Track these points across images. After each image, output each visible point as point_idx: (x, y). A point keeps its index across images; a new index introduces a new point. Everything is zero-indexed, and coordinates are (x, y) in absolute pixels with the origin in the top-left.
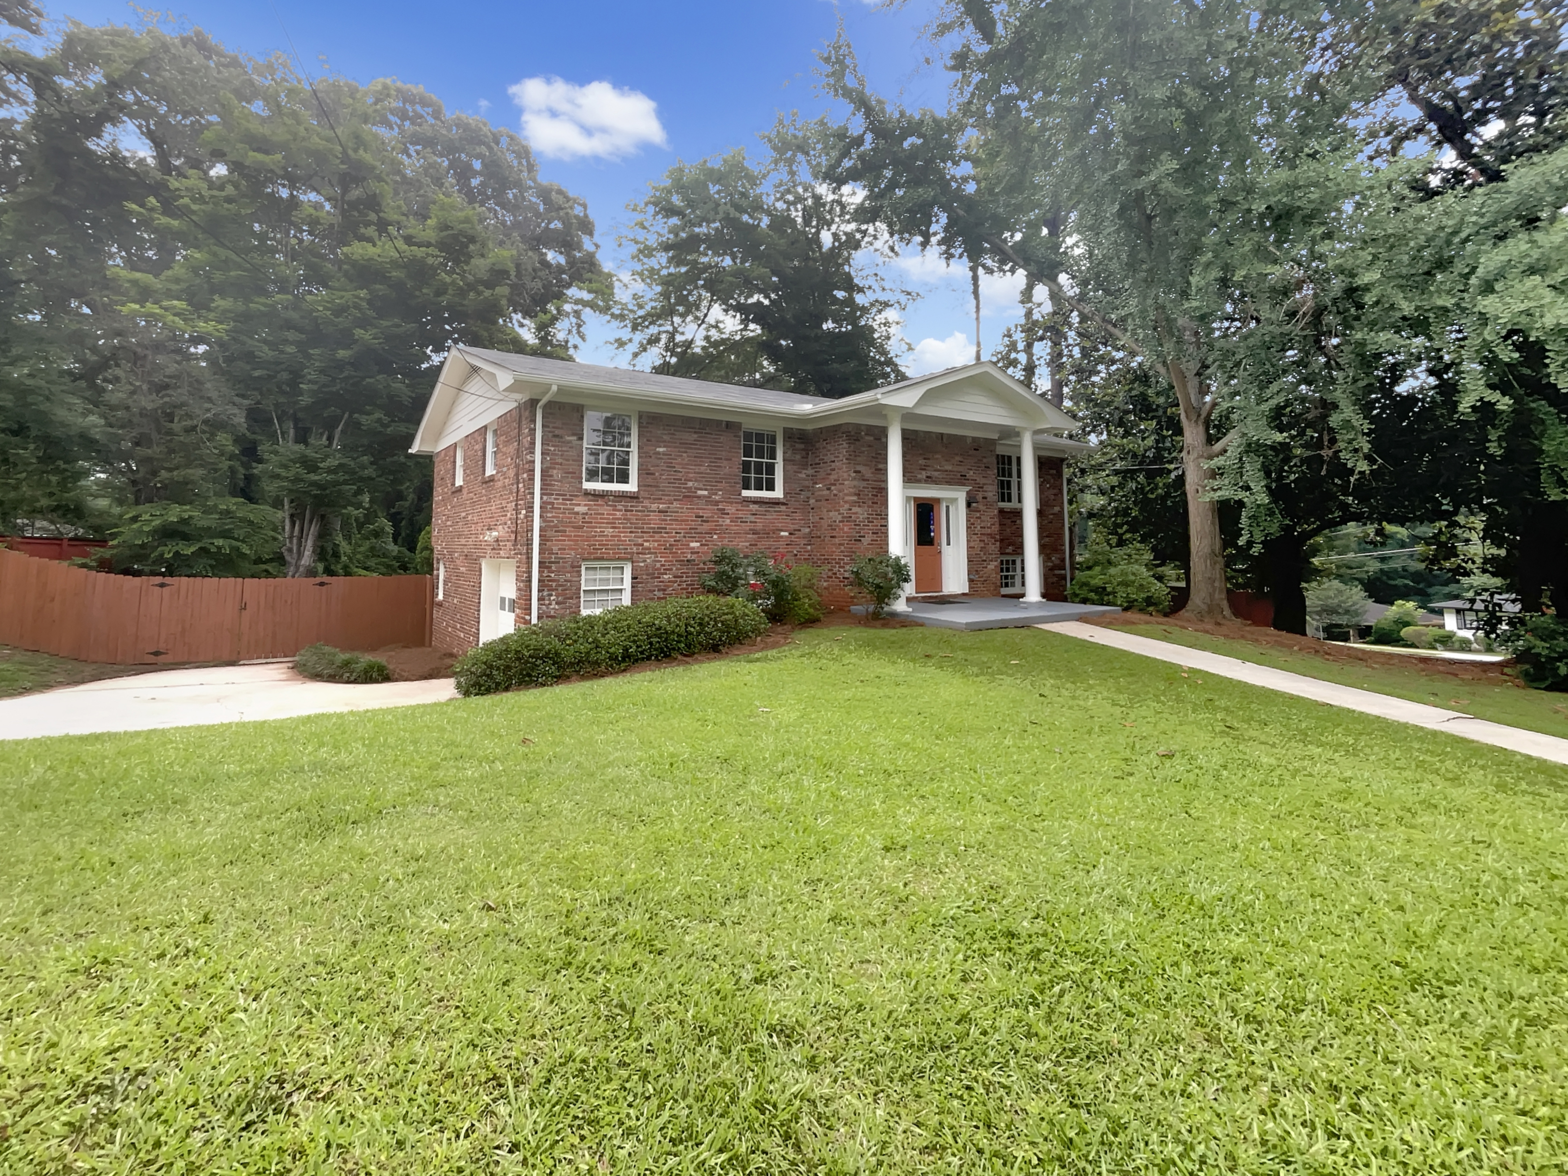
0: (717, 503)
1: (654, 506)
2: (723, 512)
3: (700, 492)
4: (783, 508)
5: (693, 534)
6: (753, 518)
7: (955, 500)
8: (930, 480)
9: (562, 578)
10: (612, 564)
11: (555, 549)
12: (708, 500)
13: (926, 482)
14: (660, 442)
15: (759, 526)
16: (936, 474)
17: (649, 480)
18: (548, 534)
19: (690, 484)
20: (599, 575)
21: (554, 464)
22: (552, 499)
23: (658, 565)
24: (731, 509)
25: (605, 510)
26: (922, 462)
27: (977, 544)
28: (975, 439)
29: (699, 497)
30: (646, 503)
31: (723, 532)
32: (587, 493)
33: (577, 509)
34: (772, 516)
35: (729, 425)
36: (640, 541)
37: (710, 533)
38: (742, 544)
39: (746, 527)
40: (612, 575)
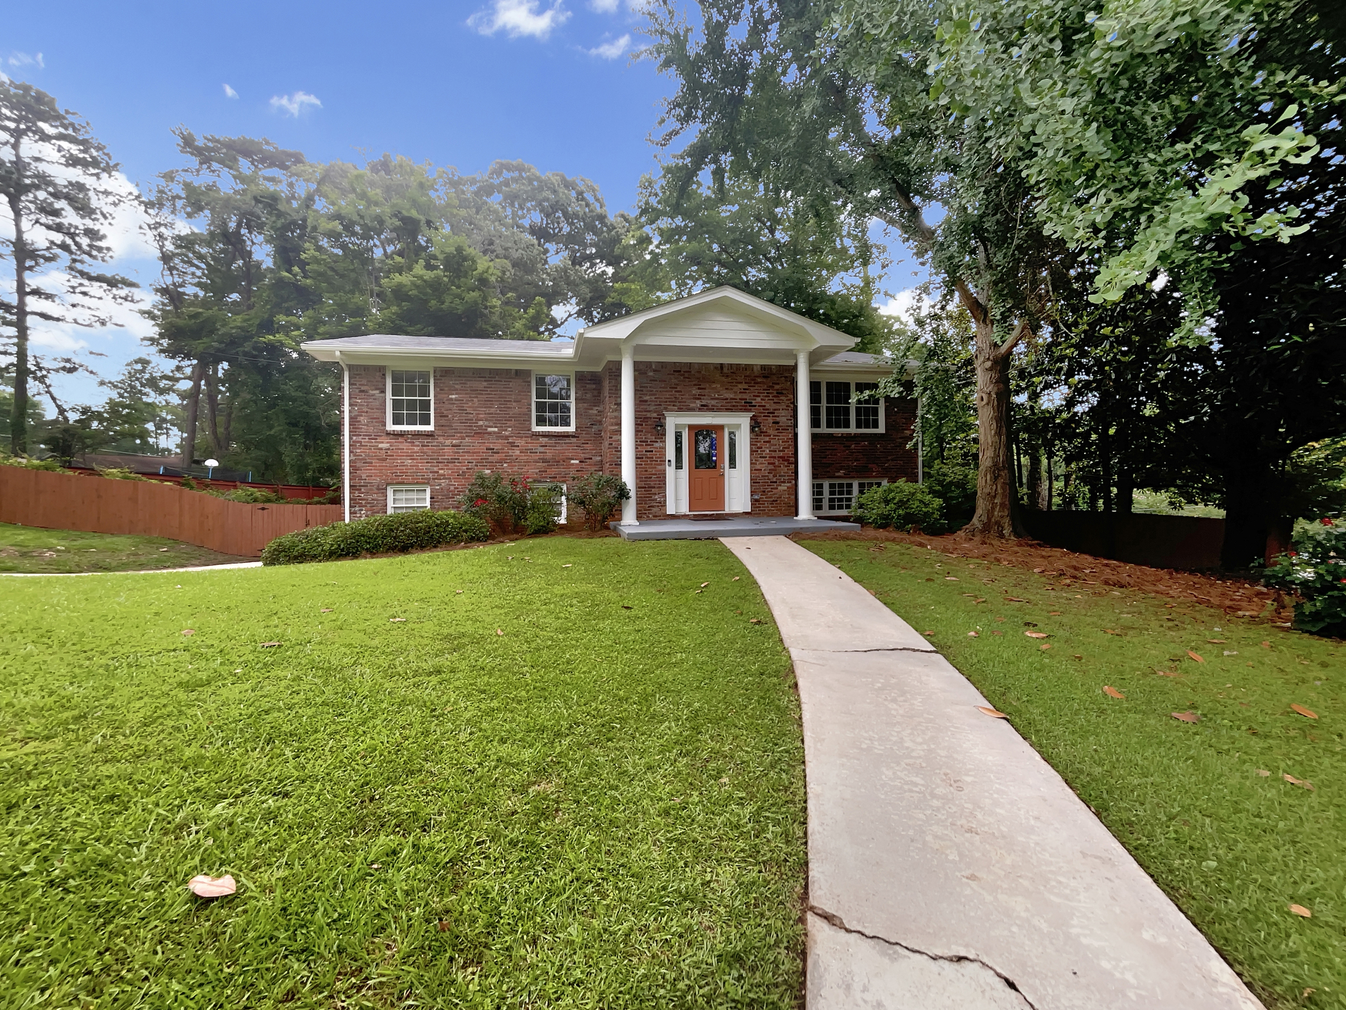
0: (507, 438)
1: (448, 442)
2: (513, 445)
3: (490, 429)
4: (574, 440)
5: (483, 462)
6: (542, 449)
7: (739, 426)
8: (704, 408)
9: (370, 497)
10: (416, 487)
11: (364, 476)
12: (498, 436)
13: (700, 410)
14: (452, 390)
15: (549, 456)
16: (713, 402)
17: (443, 421)
18: (358, 465)
19: (481, 423)
20: (403, 496)
21: (361, 412)
22: (360, 439)
23: (452, 488)
24: (521, 442)
25: (405, 446)
26: (695, 391)
27: (763, 465)
28: (763, 367)
29: (490, 433)
30: (441, 439)
31: (512, 461)
32: (388, 434)
33: (380, 446)
34: (562, 447)
35: (518, 373)
36: (435, 469)
37: (501, 462)
38: (532, 471)
39: (536, 457)
40: (415, 496)
